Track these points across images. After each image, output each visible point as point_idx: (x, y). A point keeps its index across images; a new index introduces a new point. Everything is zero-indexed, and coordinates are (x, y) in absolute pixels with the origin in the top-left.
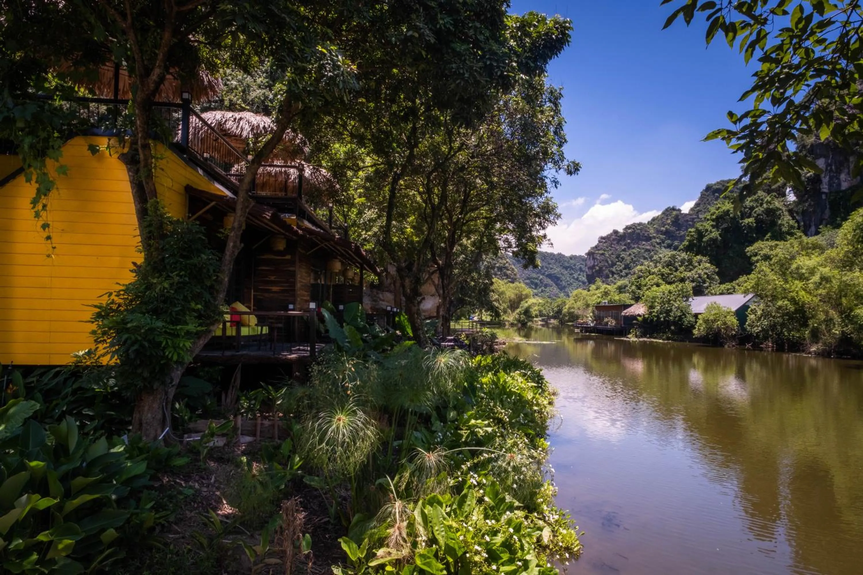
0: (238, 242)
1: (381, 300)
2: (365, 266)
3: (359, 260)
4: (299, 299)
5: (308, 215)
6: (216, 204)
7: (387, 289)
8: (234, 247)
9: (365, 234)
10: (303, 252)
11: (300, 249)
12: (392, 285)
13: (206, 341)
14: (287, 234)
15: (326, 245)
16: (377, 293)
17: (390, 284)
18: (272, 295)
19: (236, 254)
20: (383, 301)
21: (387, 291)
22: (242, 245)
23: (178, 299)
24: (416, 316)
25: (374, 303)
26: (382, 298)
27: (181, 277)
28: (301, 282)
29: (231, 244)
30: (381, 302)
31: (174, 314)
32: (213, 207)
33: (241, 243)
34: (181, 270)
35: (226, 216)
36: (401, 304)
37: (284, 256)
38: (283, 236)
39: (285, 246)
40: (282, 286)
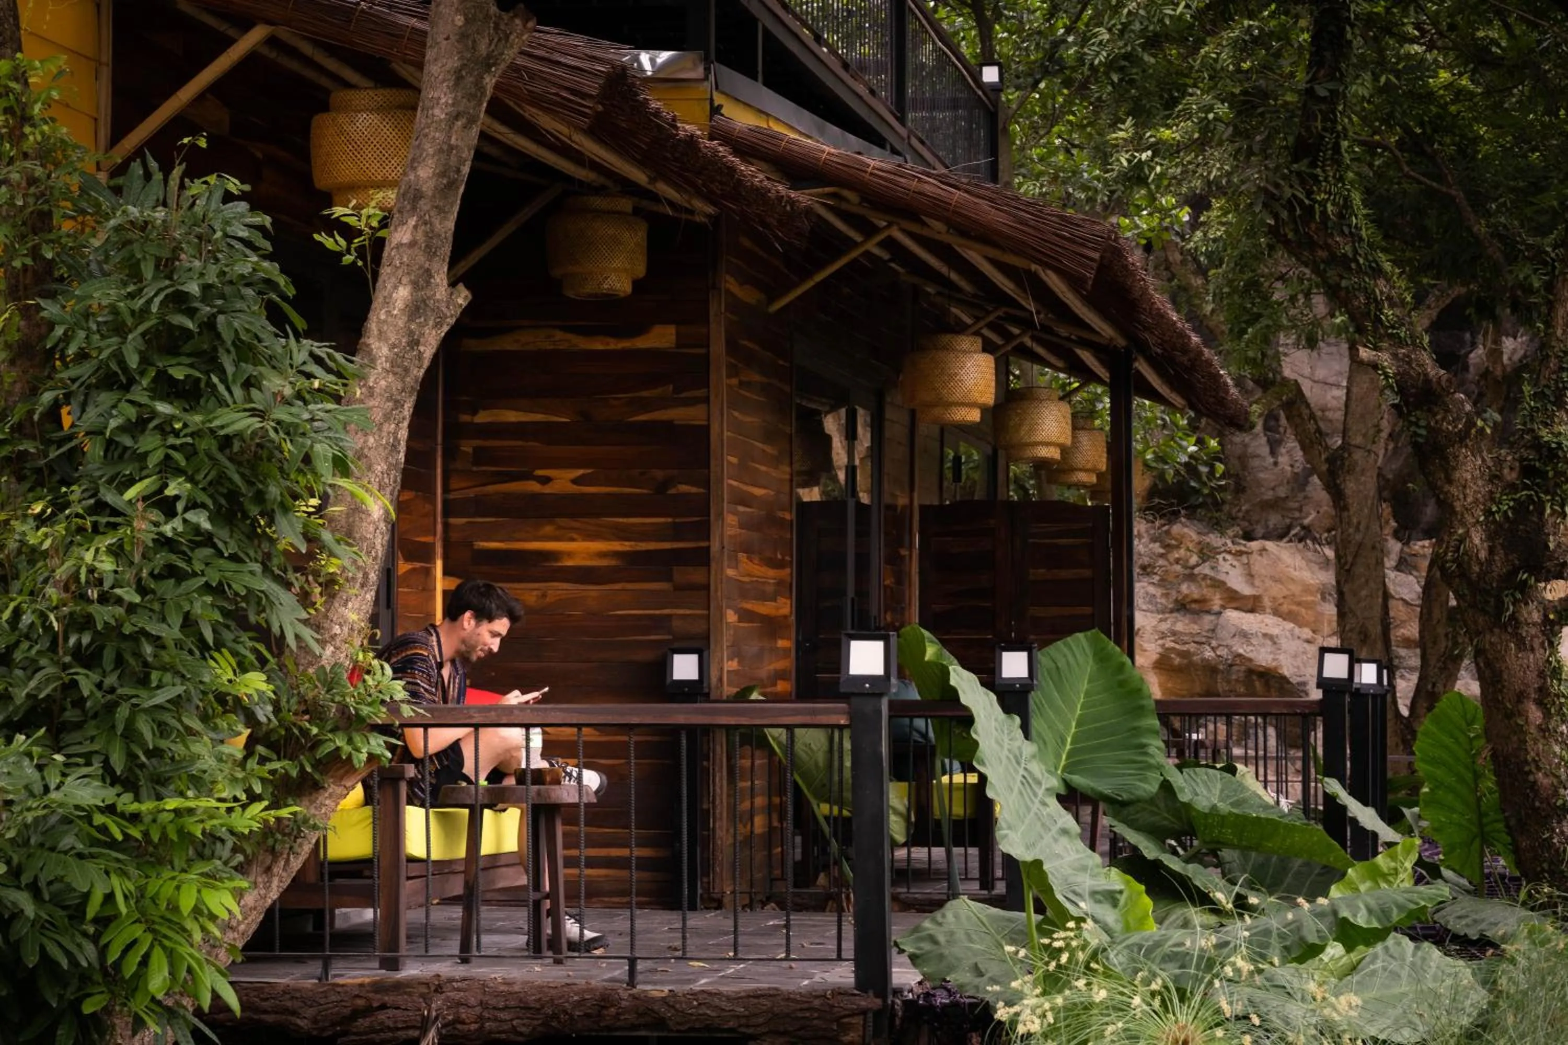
0: (441, 278)
1: (1234, 599)
2: (1142, 366)
3: (1106, 330)
4: (731, 617)
5: (774, 47)
6: (271, 41)
7: (1274, 520)
8: (416, 309)
9: (1137, 143)
10: (748, 295)
11: (731, 284)
12: (1316, 486)
13: (274, 895)
14: (663, 189)
15: (890, 244)
16: (1207, 554)
17: (1299, 482)
18: (559, 590)
19: (428, 351)
20: (1252, 605)
21: (1280, 535)
22: (463, 297)
23: (157, 641)
24: (1535, 714)
25: (1182, 624)
26: (1236, 581)
27: (168, 507)
28: (743, 500)
29: (403, 293)
30: (1233, 616)
31: (145, 728)
32: (251, 59)
33: (453, 284)
34: (168, 468)
35: (324, 107)
36: (1386, 625)
37: (640, 330)
38: (626, 204)
39: (641, 270)
40: (622, 534)
